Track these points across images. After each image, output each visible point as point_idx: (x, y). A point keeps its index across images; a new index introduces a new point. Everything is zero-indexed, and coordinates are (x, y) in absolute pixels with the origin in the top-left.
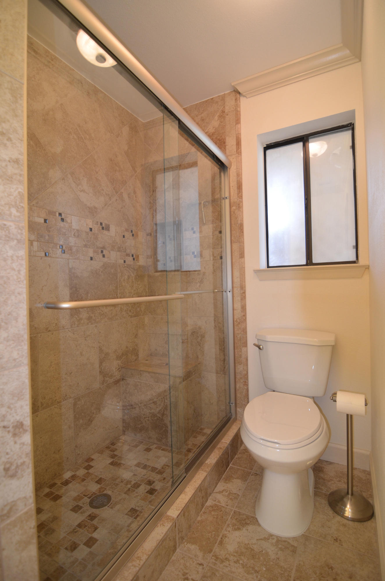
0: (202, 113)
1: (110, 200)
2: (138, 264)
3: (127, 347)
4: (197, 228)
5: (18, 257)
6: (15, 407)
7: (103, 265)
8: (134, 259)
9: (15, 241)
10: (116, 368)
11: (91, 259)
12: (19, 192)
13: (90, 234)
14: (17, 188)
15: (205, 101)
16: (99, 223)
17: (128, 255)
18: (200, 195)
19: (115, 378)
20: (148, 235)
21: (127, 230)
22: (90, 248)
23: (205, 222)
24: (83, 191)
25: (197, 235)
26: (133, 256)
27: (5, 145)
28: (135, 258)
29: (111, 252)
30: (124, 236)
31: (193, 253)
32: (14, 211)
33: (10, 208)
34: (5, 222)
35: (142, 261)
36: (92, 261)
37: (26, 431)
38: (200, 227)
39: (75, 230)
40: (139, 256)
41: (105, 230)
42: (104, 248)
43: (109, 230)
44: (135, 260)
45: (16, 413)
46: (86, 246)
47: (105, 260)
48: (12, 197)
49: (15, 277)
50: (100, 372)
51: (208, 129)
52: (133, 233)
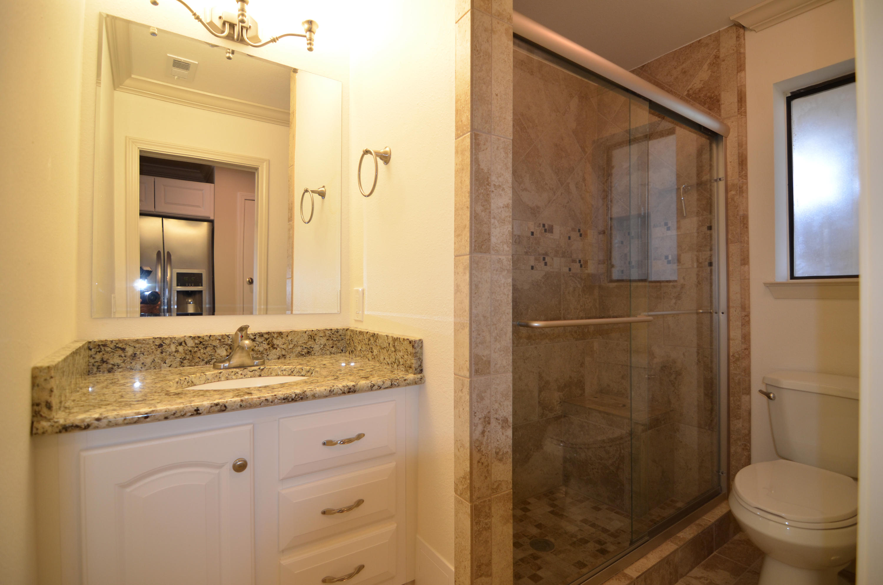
0: (683, 63)
1: (555, 195)
2: (586, 271)
3: (570, 377)
4: (673, 223)
6: (504, 405)
7: (545, 275)
8: (581, 266)
10: (557, 401)
11: (532, 268)
12: (509, 231)
13: (531, 239)
14: (508, 228)
15: (688, 45)
16: (542, 225)
17: (574, 261)
18: (678, 176)
19: (556, 413)
20: (600, 233)
21: (573, 230)
22: (531, 255)
23: (685, 215)
24: (525, 190)
25: (673, 233)
26: (580, 261)
27: (501, 195)
28: (583, 264)
29: (555, 259)
30: (569, 238)
31: (667, 257)
32: (505, 247)
33: (503, 245)
34: (500, 257)
35: (591, 268)
36: (533, 271)
37: (510, 427)
38: (678, 222)
39: (517, 237)
40: (589, 261)
41: (548, 232)
42: (546, 254)
43: (552, 232)
44: (583, 266)
45: (504, 409)
46: (526, 253)
47: (548, 269)
48: (505, 236)
50: (539, 402)
51: (692, 83)
52: (581, 232)
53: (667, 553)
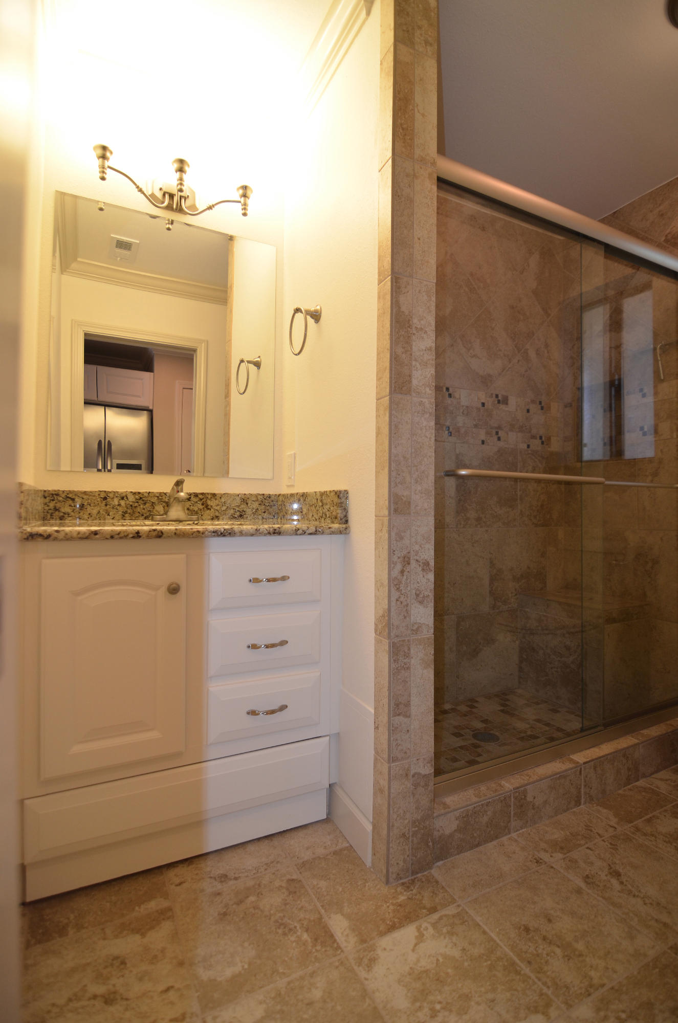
0: (660, 205)
1: (510, 362)
2: (549, 449)
3: (529, 568)
4: (649, 389)
5: (429, 427)
7: (499, 451)
8: (543, 443)
9: (428, 414)
10: (512, 593)
11: (483, 442)
12: (431, 374)
13: (482, 411)
14: (430, 371)
15: (666, 184)
16: (494, 396)
17: (533, 437)
18: (656, 335)
19: (510, 606)
20: (566, 406)
21: (533, 402)
22: (481, 428)
23: (662, 378)
24: (474, 356)
25: (650, 399)
26: (541, 438)
27: (423, 338)
28: (545, 441)
29: (510, 433)
30: (528, 411)
31: (642, 428)
32: (428, 389)
33: (425, 387)
34: (422, 400)
35: (556, 446)
36: (483, 446)
38: (655, 387)
39: (465, 407)
40: (552, 438)
41: (502, 404)
42: (500, 427)
43: (507, 404)
44: (545, 443)
46: (476, 426)
47: (501, 444)
48: (427, 379)
49: (427, 443)
50: (490, 592)
51: (671, 227)
52: (543, 405)
53: (625, 745)
